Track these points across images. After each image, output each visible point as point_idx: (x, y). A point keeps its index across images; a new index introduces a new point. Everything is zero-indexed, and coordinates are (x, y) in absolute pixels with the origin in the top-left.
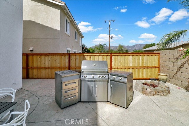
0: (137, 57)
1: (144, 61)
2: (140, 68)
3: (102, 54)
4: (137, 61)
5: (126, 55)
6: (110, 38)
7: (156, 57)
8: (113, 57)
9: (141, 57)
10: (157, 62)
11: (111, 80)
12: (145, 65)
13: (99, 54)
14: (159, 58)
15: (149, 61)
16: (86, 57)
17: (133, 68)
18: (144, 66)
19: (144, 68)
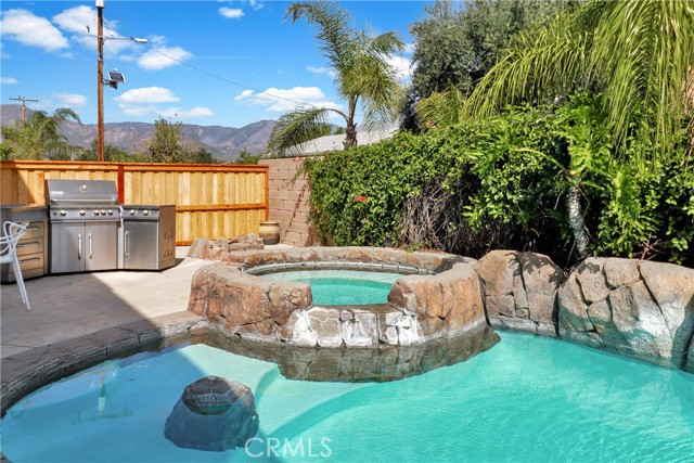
0: (204, 175)
1: (226, 189)
2: (214, 210)
3: (90, 167)
4: (204, 190)
5: (169, 172)
6: (101, 80)
7: (260, 178)
8: (128, 177)
9: (215, 176)
10: (261, 190)
11: (125, 220)
12: (228, 201)
13: (77, 167)
14: (267, 179)
15: (240, 190)
16: (24, 174)
17: (193, 211)
18: (226, 203)
19: (225, 210)
